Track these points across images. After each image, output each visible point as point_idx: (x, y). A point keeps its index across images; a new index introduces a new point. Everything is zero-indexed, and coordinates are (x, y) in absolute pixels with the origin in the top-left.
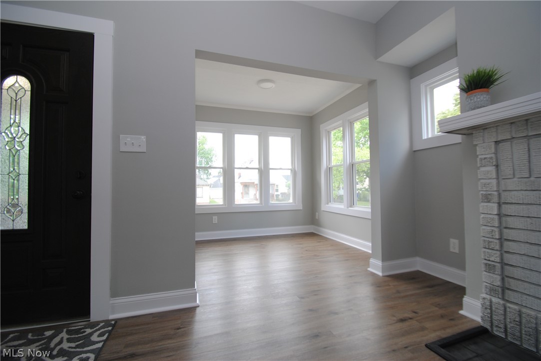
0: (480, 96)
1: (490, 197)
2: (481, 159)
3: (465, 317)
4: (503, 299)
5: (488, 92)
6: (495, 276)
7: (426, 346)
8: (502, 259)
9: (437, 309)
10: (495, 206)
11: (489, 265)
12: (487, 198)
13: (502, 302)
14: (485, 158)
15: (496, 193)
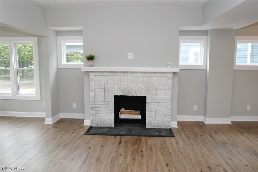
0: (90, 62)
1: (92, 90)
2: (91, 80)
3: (86, 126)
4: (95, 117)
5: (93, 61)
6: (94, 111)
7: (84, 134)
8: (95, 107)
9: (78, 126)
10: (94, 93)
11: (92, 109)
12: (92, 91)
13: (95, 118)
14: (92, 80)
15: (94, 89)
